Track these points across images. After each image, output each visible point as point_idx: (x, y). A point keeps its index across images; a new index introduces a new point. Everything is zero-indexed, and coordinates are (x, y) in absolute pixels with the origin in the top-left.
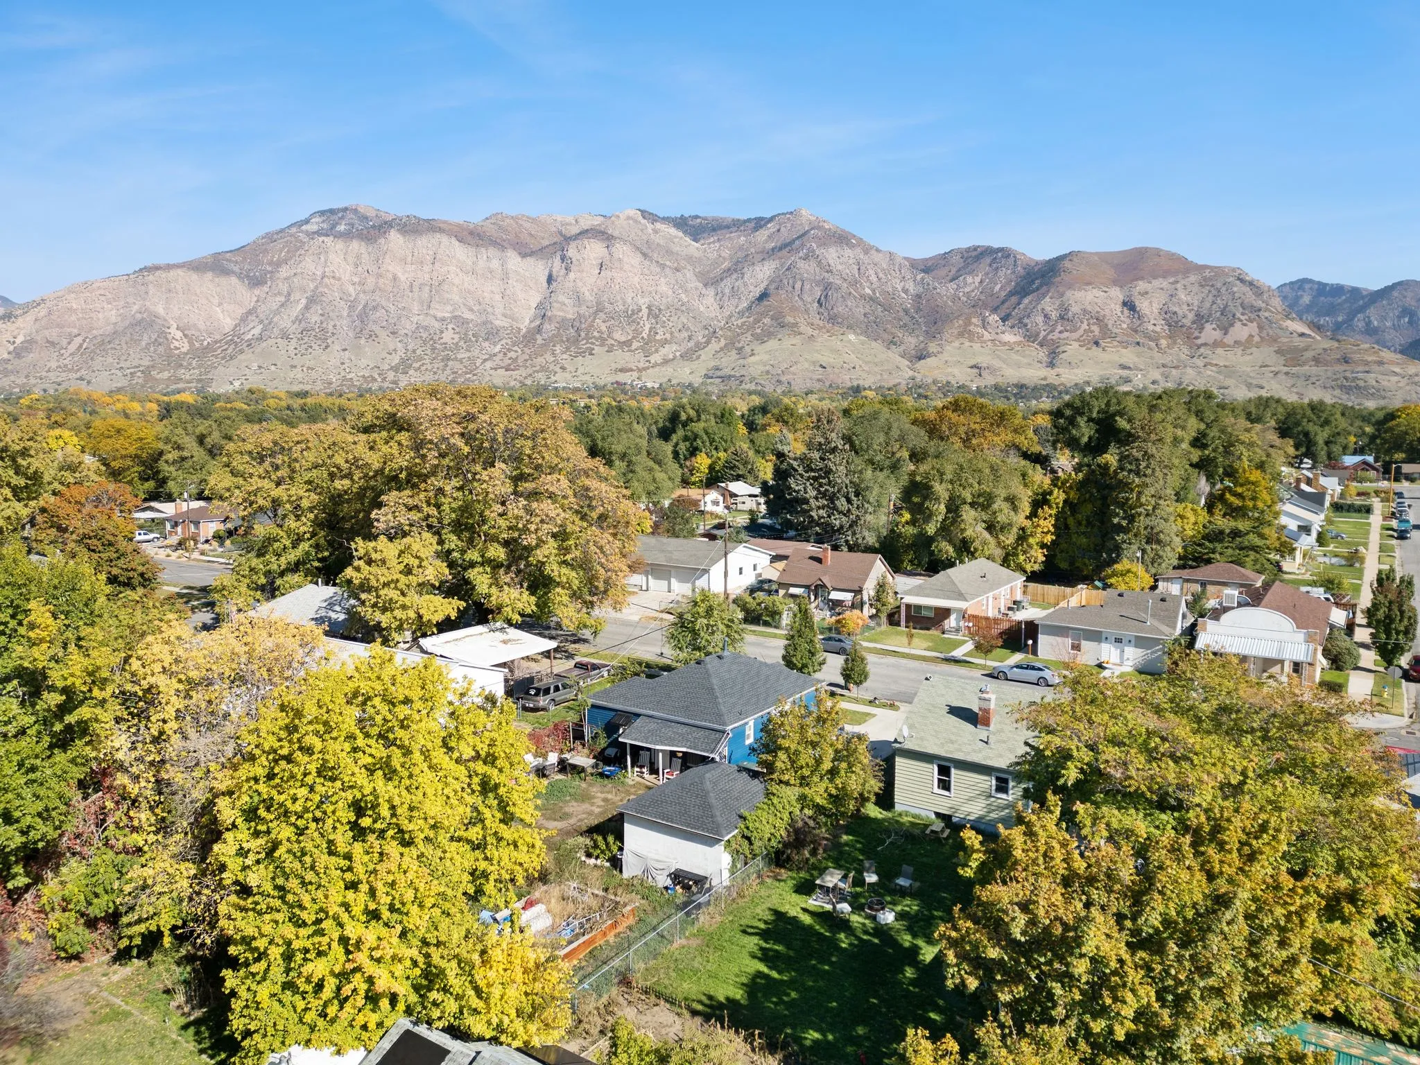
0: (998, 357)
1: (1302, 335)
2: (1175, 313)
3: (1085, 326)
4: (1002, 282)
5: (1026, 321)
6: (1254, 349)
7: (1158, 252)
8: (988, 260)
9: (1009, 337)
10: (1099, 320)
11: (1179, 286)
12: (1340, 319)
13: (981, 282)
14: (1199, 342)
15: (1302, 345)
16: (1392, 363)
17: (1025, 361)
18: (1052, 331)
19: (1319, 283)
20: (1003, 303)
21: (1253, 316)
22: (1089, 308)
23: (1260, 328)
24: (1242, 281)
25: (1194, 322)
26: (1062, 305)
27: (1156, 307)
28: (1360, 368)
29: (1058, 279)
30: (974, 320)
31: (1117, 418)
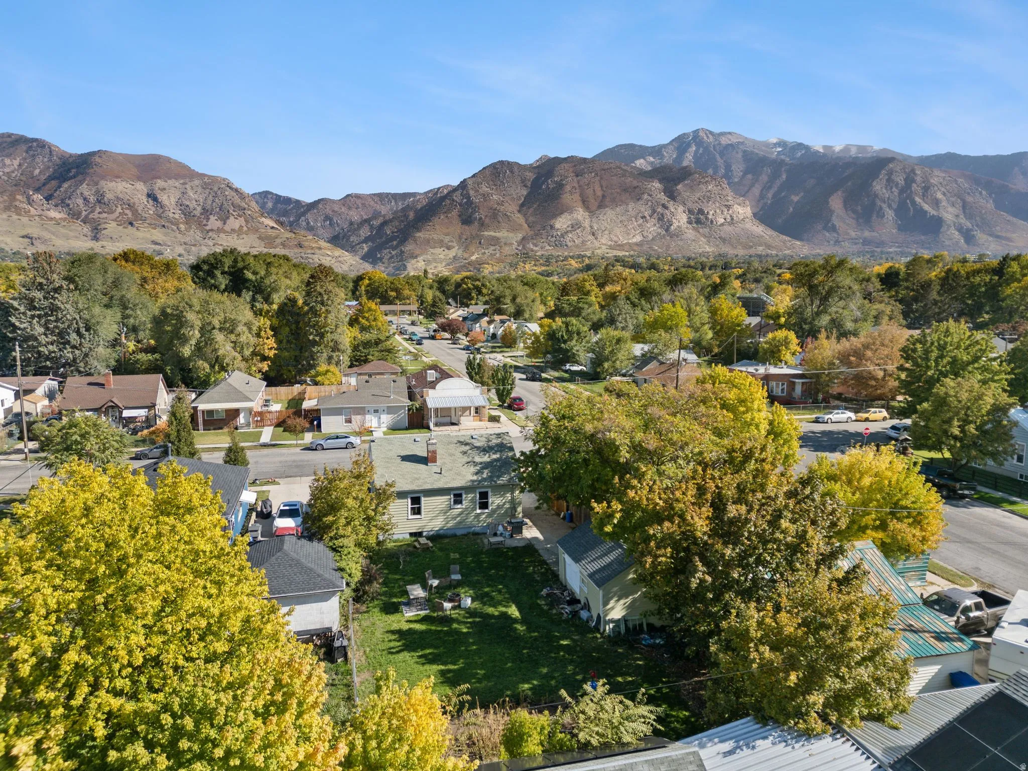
0: (47, 229)
1: (273, 228)
2: (187, 206)
3: (119, 210)
4: (40, 168)
5: (68, 201)
6: (244, 236)
7: (168, 160)
8: (24, 147)
9: (53, 214)
10: (131, 206)
11: (187, 186)
12: (291, 219)
13: (20, 165)
14: (208, 228)
15: (274, 234)
16: (325, 248)
17: (72, 234)
18: (92, 212)
19: (276, 195)
20: (44, 185)
21: (241, 213)
22: (121, 196)
23: (247, 221)
24: (231, 188)
25: (201, 214)
26: (97, 192)
27: (173, 200)
28: (309, 251)
29: (91, 171)
30: (19, 197)
31: (245, 272)
